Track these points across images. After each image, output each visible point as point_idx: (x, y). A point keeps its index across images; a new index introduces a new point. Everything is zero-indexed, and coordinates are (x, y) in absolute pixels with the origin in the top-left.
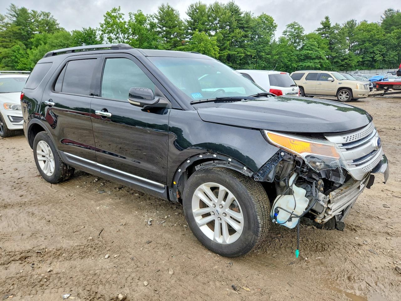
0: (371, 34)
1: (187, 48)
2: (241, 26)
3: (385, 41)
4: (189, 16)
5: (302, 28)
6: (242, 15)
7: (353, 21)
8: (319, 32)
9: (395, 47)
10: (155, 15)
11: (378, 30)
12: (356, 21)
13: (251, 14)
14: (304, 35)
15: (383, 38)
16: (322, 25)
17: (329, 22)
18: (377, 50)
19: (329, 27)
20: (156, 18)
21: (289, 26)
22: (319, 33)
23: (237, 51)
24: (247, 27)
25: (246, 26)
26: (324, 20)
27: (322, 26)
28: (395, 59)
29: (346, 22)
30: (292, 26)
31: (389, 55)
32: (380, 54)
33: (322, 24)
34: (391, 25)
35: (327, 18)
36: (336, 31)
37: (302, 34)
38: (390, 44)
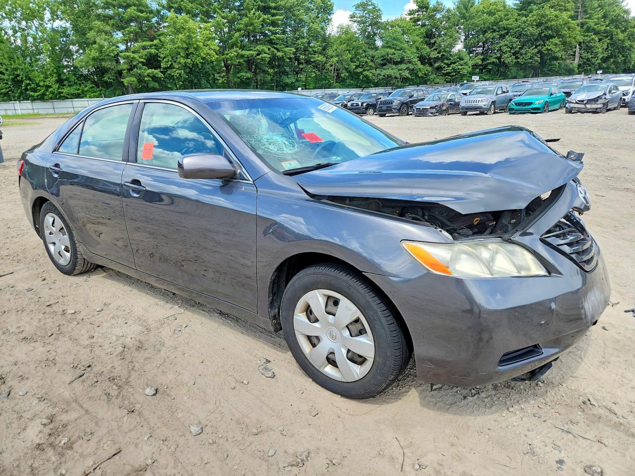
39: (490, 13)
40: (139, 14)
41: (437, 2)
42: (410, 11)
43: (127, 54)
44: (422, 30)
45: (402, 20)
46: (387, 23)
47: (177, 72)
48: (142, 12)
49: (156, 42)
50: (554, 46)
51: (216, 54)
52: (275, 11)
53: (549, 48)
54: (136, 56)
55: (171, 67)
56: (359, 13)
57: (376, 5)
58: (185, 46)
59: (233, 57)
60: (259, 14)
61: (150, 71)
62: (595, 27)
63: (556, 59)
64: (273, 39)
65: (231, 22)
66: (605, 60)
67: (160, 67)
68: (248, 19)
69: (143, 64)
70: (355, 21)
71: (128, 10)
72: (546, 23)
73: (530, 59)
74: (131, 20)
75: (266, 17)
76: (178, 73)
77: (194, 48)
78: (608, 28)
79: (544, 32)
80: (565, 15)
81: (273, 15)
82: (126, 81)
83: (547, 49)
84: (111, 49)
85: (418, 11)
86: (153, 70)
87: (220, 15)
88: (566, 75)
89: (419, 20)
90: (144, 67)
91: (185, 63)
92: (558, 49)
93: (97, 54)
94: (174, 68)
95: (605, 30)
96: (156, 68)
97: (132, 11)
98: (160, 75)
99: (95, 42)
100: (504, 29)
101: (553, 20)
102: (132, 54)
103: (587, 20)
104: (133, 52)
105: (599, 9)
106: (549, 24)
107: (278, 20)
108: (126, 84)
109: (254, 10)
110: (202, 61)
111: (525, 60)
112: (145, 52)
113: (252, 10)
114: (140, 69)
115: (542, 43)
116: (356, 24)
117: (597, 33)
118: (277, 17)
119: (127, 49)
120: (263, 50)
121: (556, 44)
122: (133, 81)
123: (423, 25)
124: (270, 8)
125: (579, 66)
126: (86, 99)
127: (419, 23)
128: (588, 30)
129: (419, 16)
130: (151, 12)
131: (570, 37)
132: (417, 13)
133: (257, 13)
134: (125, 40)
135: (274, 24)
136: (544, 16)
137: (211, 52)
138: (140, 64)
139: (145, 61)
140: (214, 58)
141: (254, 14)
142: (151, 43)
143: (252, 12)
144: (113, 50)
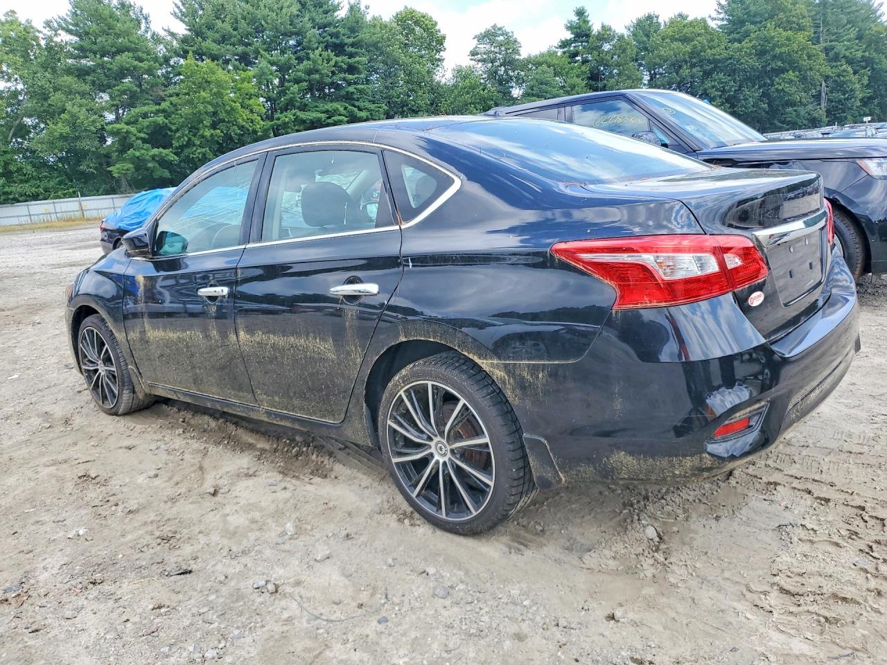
0: (695, 47)
1: (164, 111)
2: (334, 40)
3: (729, 61)
4: (181, 20)
5: (515, 41)
6: (342, 14)
7: (650, 18)
8: (566, 49)
9: (758, 77)
10: (59, 20)
11: (712, 34)
12: (657, 17)
13: (363, 8)
14: (522, 58)
15: (725, 55)
16: (570, 32)
17: (586, 22)
18: (713, 87)
19: (588, 36)
20: (63, 29)
21: (481, 38)
22: (564, 53)
23: (327, 112)
24: (353, 45)
25: (351, 40)
26: (575, 19)
27: (569, 35)
28: (760, 108)
29: (635, 21)
30: (488, 36)
31: (746, 99)
32: (720, 97)
33: (570, 28)
34: (742, 23)
35: (580, 13)
36: (606, 47)
37: (517, 57)
38: (744, 70)
39: (685, 40)
40: (136, 63)
41: (603, 27)
42: (562, 42)
43: (118, 126)
44: (583, 68)
45: (551, 54)
46: (529, 61)
47: (199, 151)
48: (141, 60)
49: (165, 105)
50: (788, 84)
51: (262, 119)
52: (353, 50)
53: (780, 88)
54: (133, 129)
55: (190, 144)
56: (483, 47)
57: (510, 34)
58: (210, 109)
59: (288, 123)
60: (328, 55)
61: (155, 151)
62: (847, 54)
63: (793, 104)
64: (353, 93)
65: (283, 69)
66: (865, 102)
67: (171, 145)
68: (311, 62)
69: (144, 141)
70: (479, 61)
71: (118, 57)
72: (773, 49)
73: (753, 106)
74: (122, 73)
75: (339, 59)
76: (199, 153)
77: (226, 111)
78: (867, 54)
79: (769, 64)
80: (801, 37)
81: (351, 56)
82: (115, 170)
83: (777, 90)
84: (91, 119)
85: (575, 41)
86: (161, 150)
87: (265, 58)
88: (809, 128)
89: (576, 54)
90: (146, 146)
91: (212, 135)
92: (794, 89)
93: (67, 129)
94: (194, 145)
95: (863, 56)
96: (164, 148)
97: (125, 59)
98: (172, 157)
99: (64, 111)
100: (709, 62)
101: (783, 45)
102: (126, 127)
103: (833, 43)
104: (127, 124)
105: (849, 26)
106: (778, 50)
107: (358, 62)
108: (116, 175)
109: (320, 49)
110: (239, 131)
111: (746, 108)
112: (146, 122)
113: (317, 48)
114: (138, 149)
115: (769, 81)
116: (480, 64)
117: (850, 62)
118: (357, 59)
119: (118, 119)
120: (336, 110)
121: (791, 81)
122: (128, 170)
123: (585, 62)
124: (346, 44)
125: (828, 112)
126: (52, 201)
127: (577, 58)
128: (836, 58)
129: (577, 48)
130: (156, 59)
131: (811, 69)
132: (573, 45)
133: (325, 54)
134: (113, 105)
135: (352, 69)
136: (767, 40)
137: (255, 117)
138: (139, 142)
139: (147, 137)
140: (258, 126)
141: (320, 55)
142: (157, 107)
143: (317, 52)
144: (94, 122)
